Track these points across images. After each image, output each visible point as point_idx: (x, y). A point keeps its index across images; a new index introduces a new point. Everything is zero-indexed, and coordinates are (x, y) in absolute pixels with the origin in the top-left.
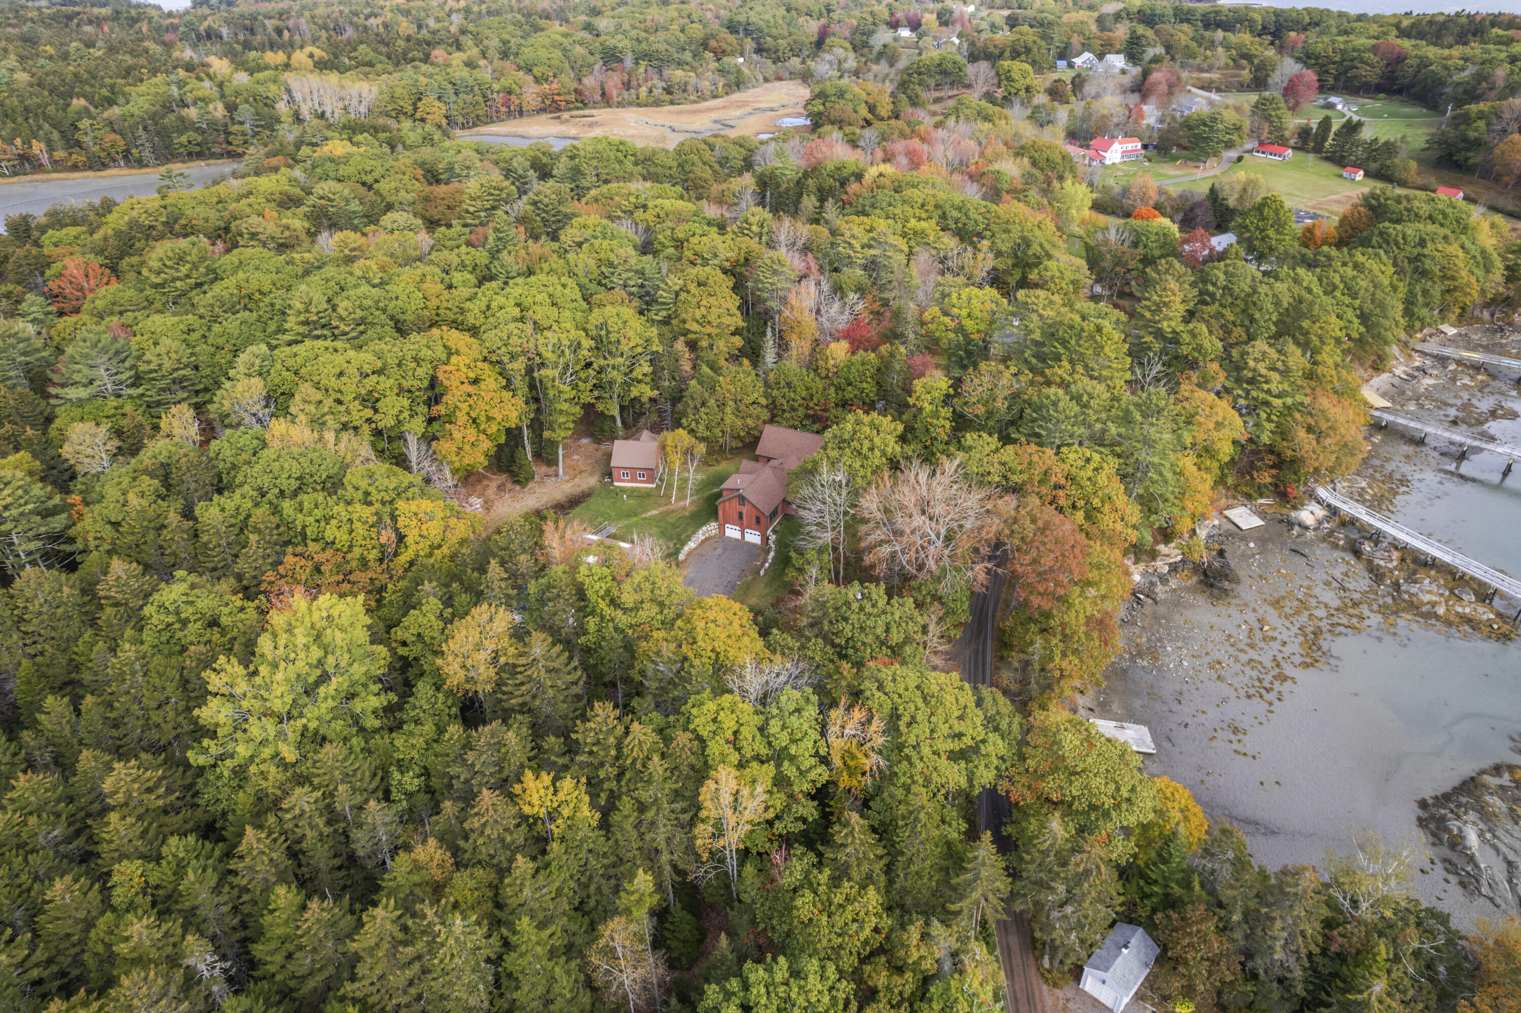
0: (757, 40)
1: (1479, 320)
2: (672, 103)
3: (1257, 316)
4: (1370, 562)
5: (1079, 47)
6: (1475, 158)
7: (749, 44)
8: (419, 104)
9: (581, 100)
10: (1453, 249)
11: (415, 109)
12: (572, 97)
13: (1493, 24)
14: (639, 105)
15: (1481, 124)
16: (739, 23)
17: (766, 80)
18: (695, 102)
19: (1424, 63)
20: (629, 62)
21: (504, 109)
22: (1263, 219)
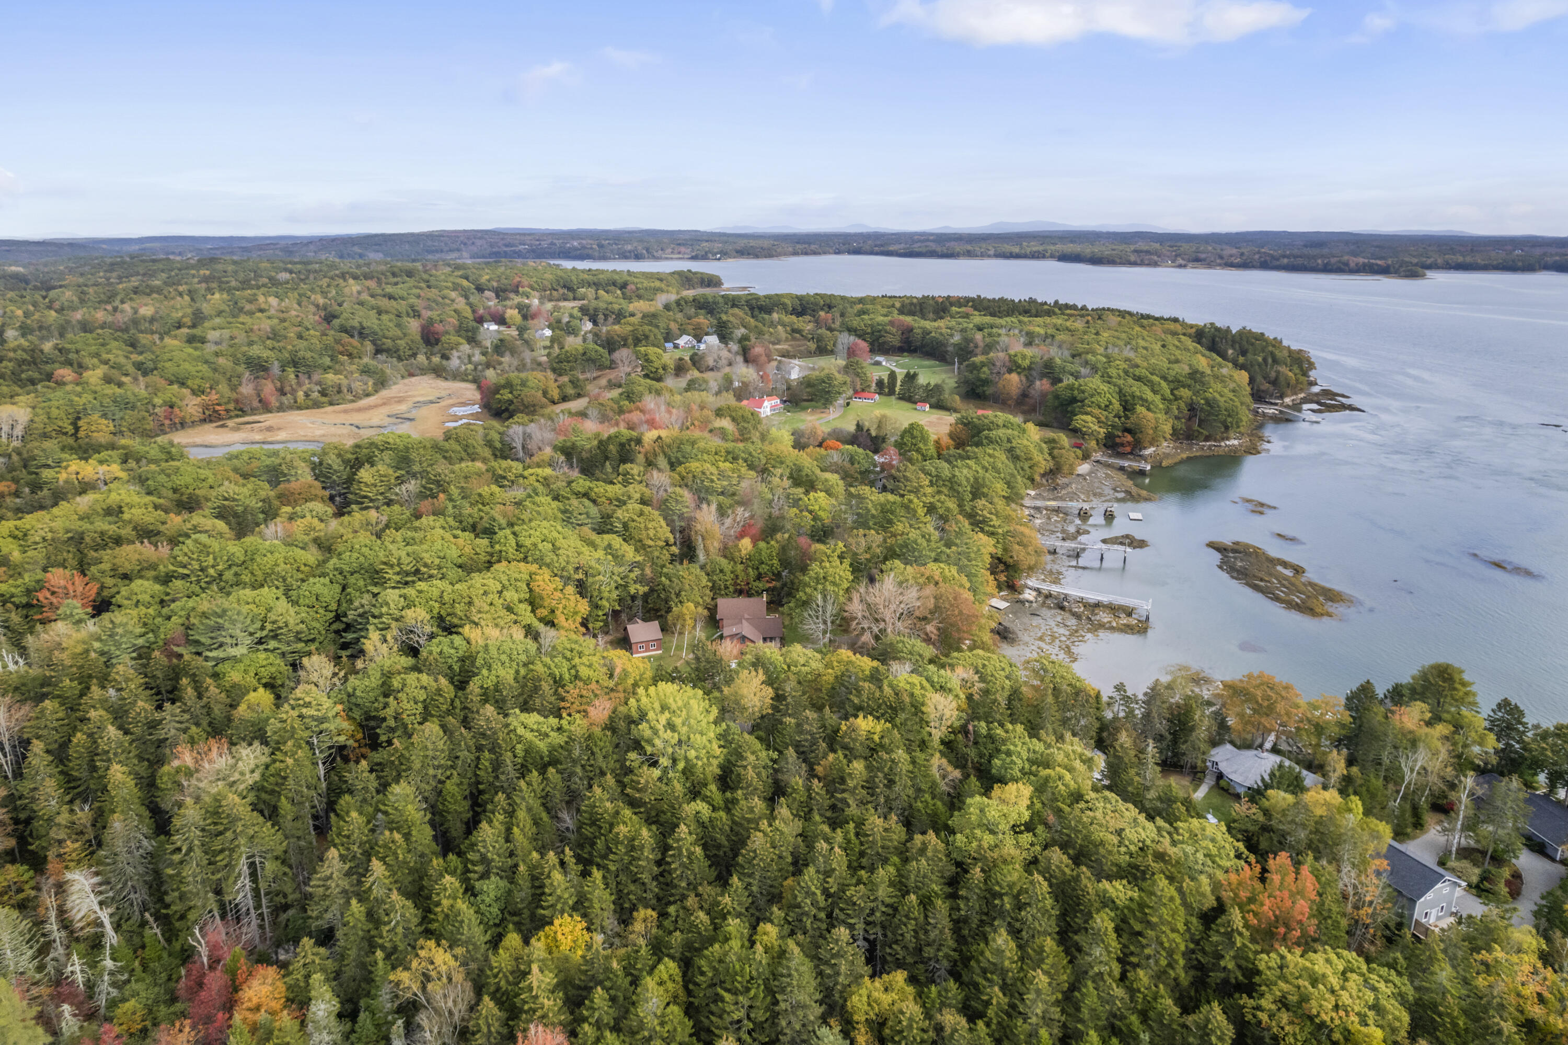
0: (374, 342)
1: (1042, 485)
2: (331, 404)
3: (960, 489)
4: (1070, 611)
5: (678, 332)
6: (989, 390)
7: (369, 347)
8: (80, 423)
9: (241, 409)
10: (1025, 442)
11: (77, 429)
12: (231, 406)
13: (952, 304)
14: (299, 408)
15: (985, 369)
16: (353, 328)
17: (403, 377)
18: (353, 401)
19: (926, 332)
20: (276, 369)
21: (167, 422)
22: (913, 437)
